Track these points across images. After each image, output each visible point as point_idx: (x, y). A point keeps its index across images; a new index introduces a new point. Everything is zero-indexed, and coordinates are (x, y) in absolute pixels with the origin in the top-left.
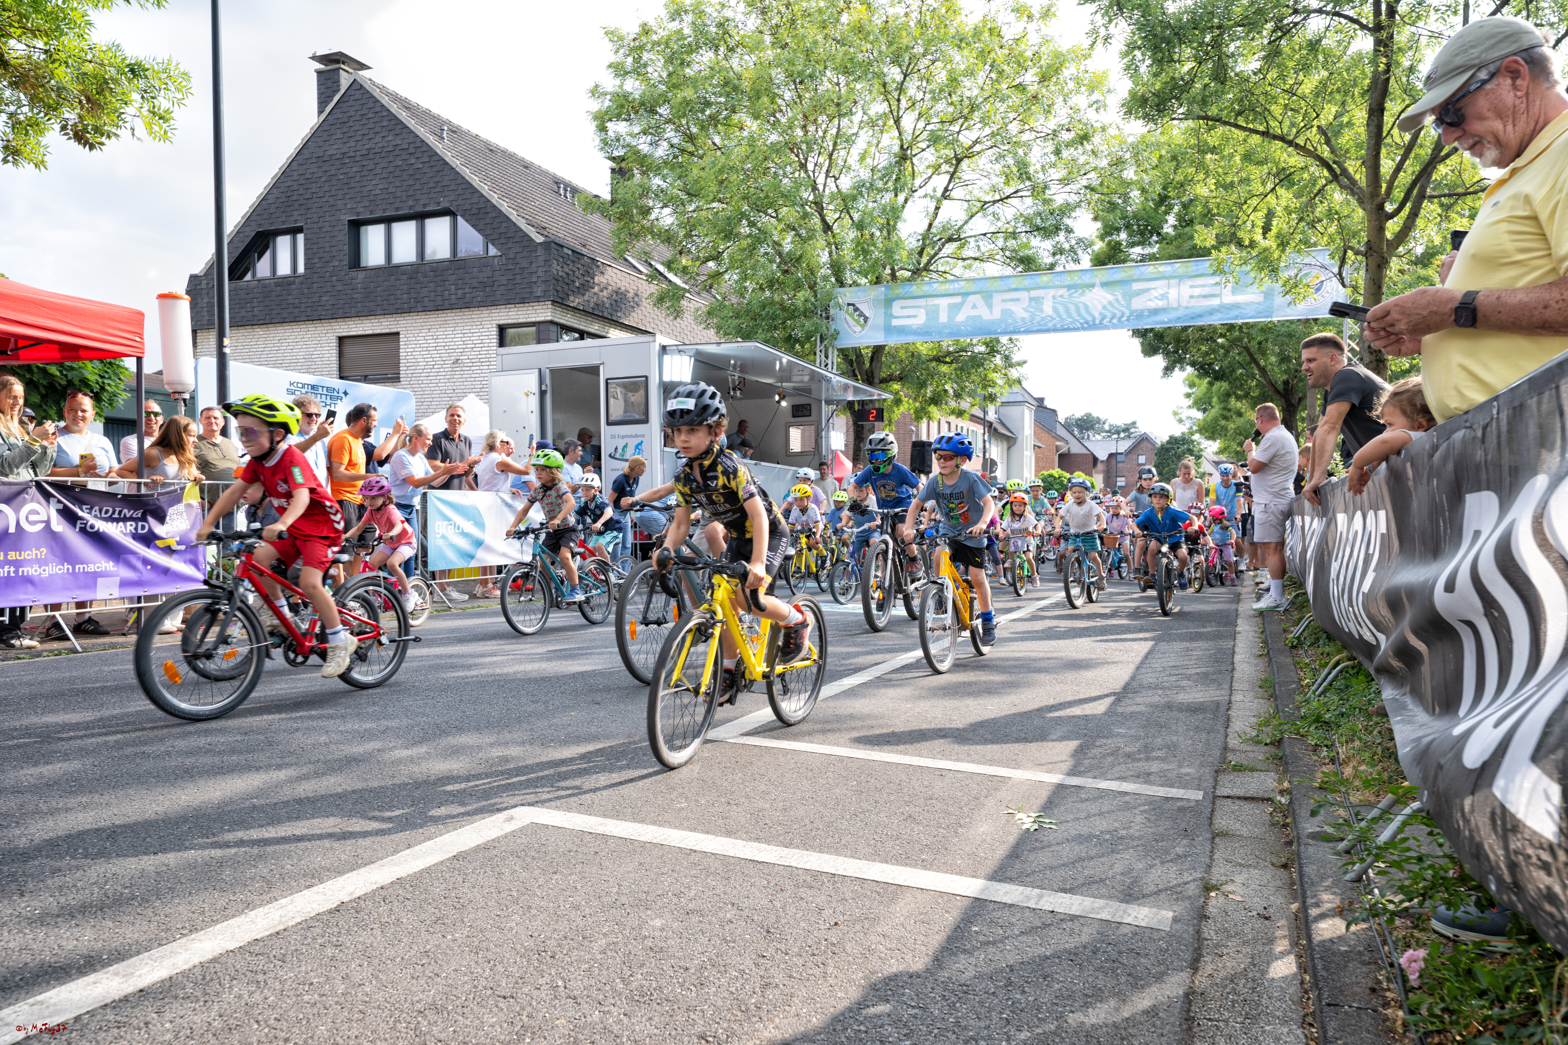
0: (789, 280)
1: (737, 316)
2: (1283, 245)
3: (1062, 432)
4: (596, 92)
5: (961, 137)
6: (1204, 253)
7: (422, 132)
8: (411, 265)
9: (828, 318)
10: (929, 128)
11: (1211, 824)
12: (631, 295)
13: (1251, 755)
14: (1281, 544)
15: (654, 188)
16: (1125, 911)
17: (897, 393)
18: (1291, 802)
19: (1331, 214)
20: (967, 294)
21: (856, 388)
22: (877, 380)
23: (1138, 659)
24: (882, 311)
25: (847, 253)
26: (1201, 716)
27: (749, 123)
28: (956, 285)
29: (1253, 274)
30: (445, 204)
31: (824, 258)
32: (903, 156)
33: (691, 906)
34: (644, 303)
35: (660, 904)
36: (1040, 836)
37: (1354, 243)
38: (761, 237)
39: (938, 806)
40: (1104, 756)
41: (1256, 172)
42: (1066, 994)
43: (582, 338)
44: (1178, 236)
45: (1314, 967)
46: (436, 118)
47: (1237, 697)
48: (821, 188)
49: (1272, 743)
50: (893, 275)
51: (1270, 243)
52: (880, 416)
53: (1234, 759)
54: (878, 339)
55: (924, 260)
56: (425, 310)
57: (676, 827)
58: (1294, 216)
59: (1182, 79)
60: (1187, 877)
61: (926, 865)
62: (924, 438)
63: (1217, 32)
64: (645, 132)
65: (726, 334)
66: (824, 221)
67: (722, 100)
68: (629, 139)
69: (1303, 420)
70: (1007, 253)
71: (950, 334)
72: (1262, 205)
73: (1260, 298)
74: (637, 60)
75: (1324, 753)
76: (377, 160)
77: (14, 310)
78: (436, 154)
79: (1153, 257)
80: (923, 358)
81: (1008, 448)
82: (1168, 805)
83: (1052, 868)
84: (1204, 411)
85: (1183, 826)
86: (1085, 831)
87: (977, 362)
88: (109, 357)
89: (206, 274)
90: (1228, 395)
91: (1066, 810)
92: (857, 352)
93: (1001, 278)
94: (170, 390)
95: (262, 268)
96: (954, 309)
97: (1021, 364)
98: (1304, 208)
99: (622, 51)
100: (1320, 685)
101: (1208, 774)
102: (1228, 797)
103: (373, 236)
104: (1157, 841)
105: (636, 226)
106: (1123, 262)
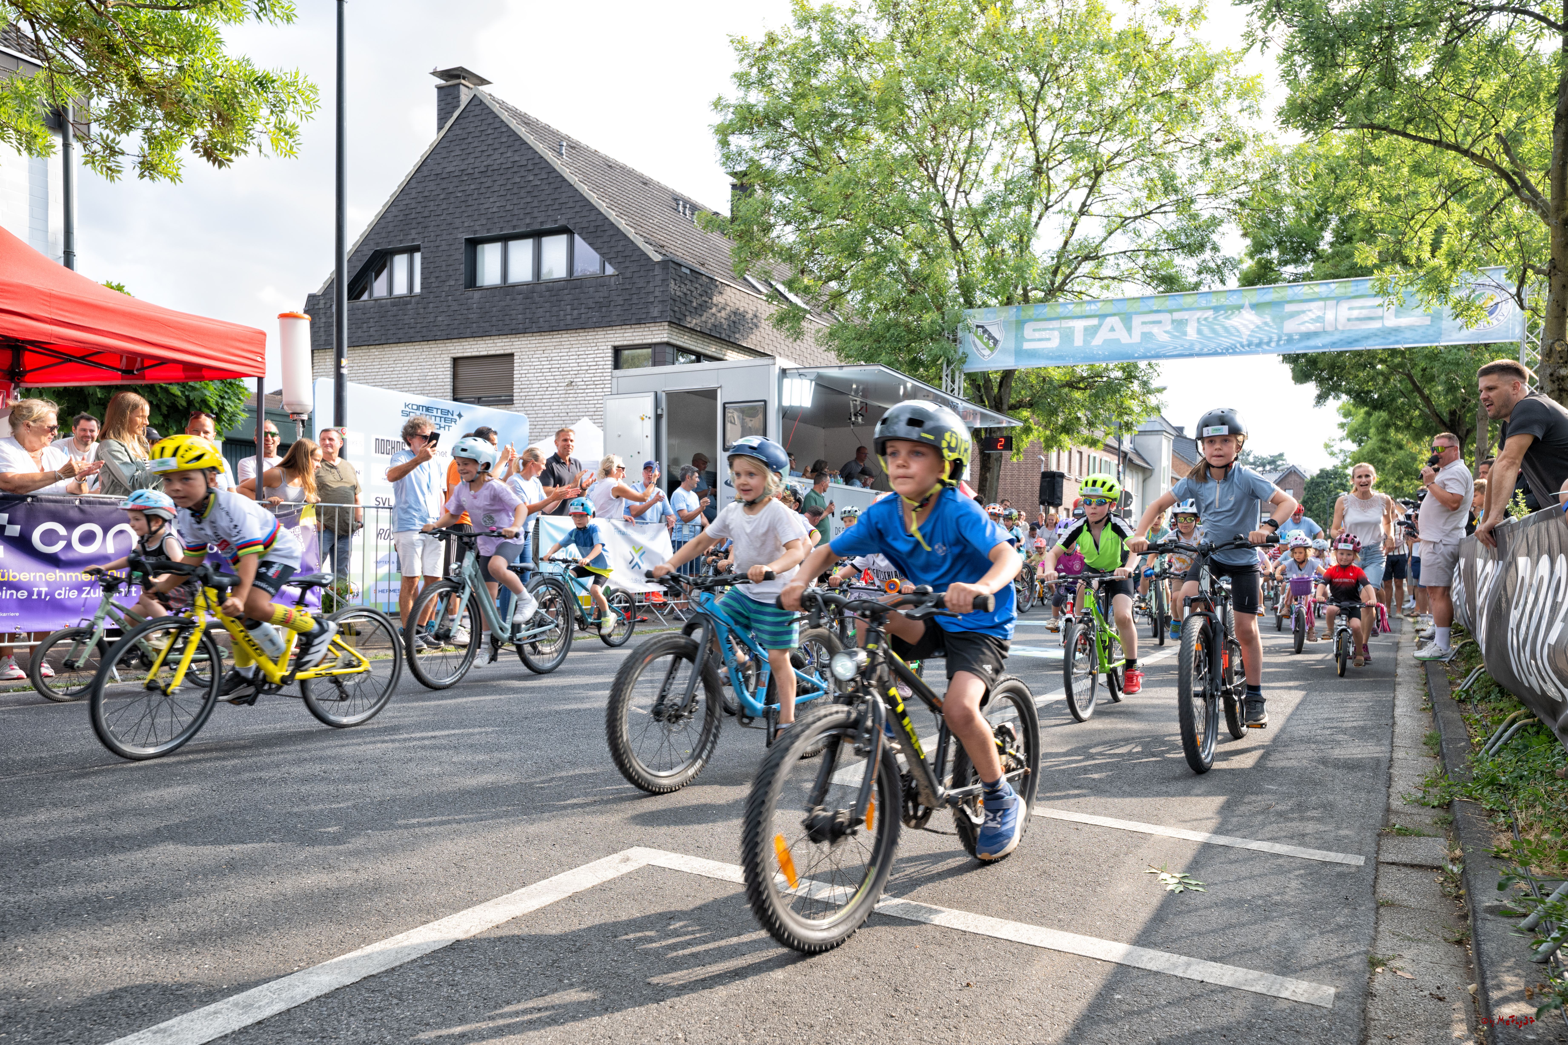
0: (914, 299)
1: (860, 338)
2: (1454, 263)
4: (718, 104)
5: (1101, 149)
6: (1367, 272)
7: (541, 148)
8: (527, 284)
9: (955, 341)
10: (1067, 139)
11: (1374, 893)
12: (750, 316)
13: (1416, 818)
15: (777, 204)
16: (1281, 985)
17: (1027, 420)
18: (1464, 871)
19: (1509, 229)
20: (1105, 316)
21: (983, 414)
22: (1005, 407)
23: (1289, 710)
24: (1014, 333)
25: (977, 272)
26: (1359, 774)
27: (876, 136)
28: (1093, 307)
29: (1419, 296)
30: (562, 222)
31: (953, 277)
32: (1039, 170)
34: (763, 324)
36: (1186, 899)
37: (1535, 260)
38: (886, 255)
39: (1075, 862)
40: (1254, 814)
41: (1425, 185)
43: (698, 360)
44: (1336, 255)
46: (555, 134)
47: (1399, 754)
48: (950, 203)
49: (1440, 806)
50: (1025, 295)
51: (1440, 261)
52: (1008, 445)
53: (1398, 822)
54: (1008, 363)
55: (1059, 279)
56: (540, 330)
58: (1467, 232)
59: (1346, 84)
60: (1349, 950)
62: (1054, 468)
63: (1386, 33)
64: (767, 146)
65: (847, 356)
66: (953, 238)
67: (849, 111)
68: (751, 153)
69: (1471, 453)
70: (1148, 272)
71: (1084, 359)
72: (1431, 220)
73: (1427, 321)
74: (763, 71)
75: (1501, 819)
76: (495, 177)
77: (141, 329)
78: (555, 170)
79: (1307, 277)
80: (1056, 383)
81: (1144, 481)
82: (1326, 871)
83: (1199, 934)
84: (1360, 442)
85: (1343, 893)
86: (1235, 895)
87: (1112, 388)
88: (229, 378)
89: (324, 294)
90: (1387, 426)
91: (1214, 872)
92: (985, 376)
93: (1142, 298)
94: (288, 410)
95: (379, 287)
96: (1090, 332)
97: (1160, 390)
98: (1479, 223)
99: (747, 61)
100: (1494, 744)
101: (1369, 836)
102: (1393, 864)
103: (490, 255)
104: (1315, 909)
105: (756, 245)
106: (1275, 281)
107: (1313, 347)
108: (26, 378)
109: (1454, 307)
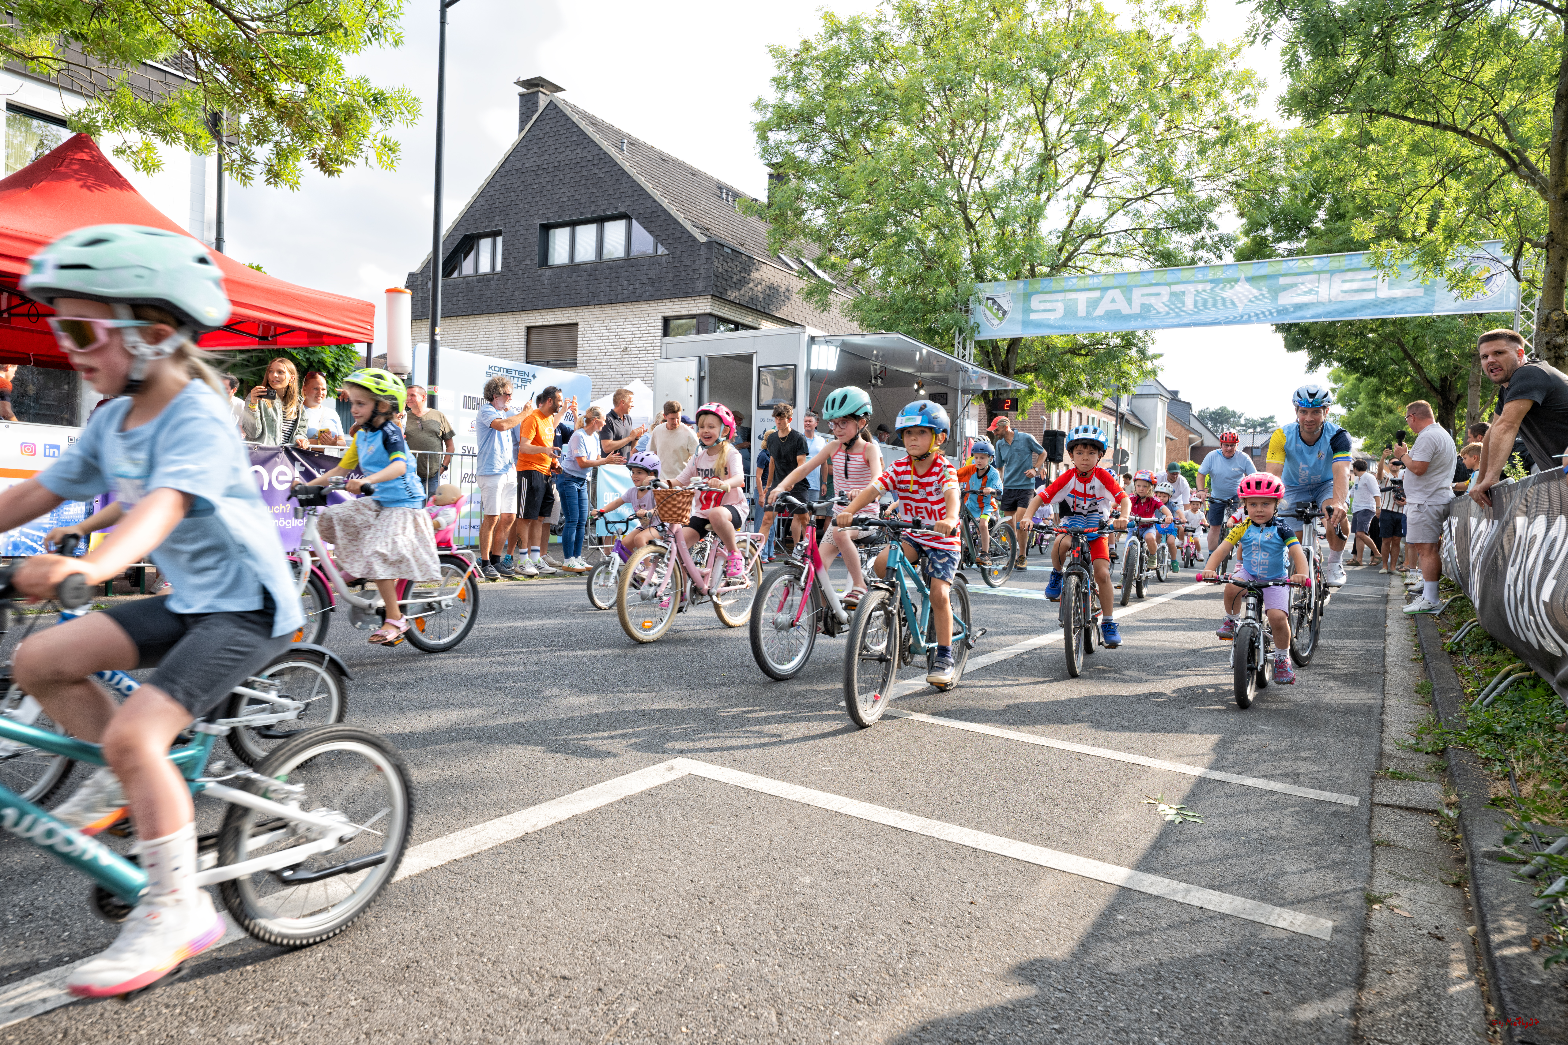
0: (931, 275)
1: (880, 309)
2: (1451, 237)
3: (1195, 424)
4: (759, 105)
5: (1105, 138)
6: (1364, 246)
7: (605, 145)
8: (591, 263)
9: (967, 311)
10: (1073, 129)
11: (1369, 832)
12: (782, 290)
13: (1410, 763)
14: (1437, 546)
15: (809, 191)
16: (1279, 916)
17: (1031, 384)
18: (1460, 816)
19: (1506, 205)
20: (1106, 289)
21: (991, 379)
22: (1012, 371)
24: (1020, 305)
25: (988, 249)
26: (1352, 719)
27: (899, 129)
28: (1096, 280)
29: (1415, 269)
30: (622, 209)
31: (966, 254)
32: (1047, 157)
33: (838, 867)
34: (794, 297)
35: (809, 861)
36: (1184, 828)
37: (1532, 235)
38: (905, 236)
39: (1077, 789)
40: (1248, 752)
41: (1423, 163)
42: (1219, 995)
43: (736, 329)
44: (1328, 231)
45: (1501, 999)
46: (618, 133)
47: (1391, 702)
48: (965, 188)
49: (1433, 752)
50: (1032, 270)
51: (1438, 235)
52: (1014, 406)
53: (1392, 766)
54: (1015, 332)
55: (1064, 256)
56: (601, 303)
57: (822, 789)
58: (1464, 207)
59: (1346, 73)
60: (1345, 886)
61: (1066, 848)
62: (1055, 427)
63: (1386, 23)
64: (802, 141)
65: (869, 326)
66: (967, 219)
67: (875, 108)
68: (787, 147)
69: (1461, 417)
70: (1147, 248)
71: (1087, 328)
72: (1428, 196)
73: (1421, 293)
74: (798, 75)
75: (1498, 767)
76: (567, 171)
77: (276, 302)
78: (617, 164)
79: (1300, 252)
80: (1058, 351)
81: (1140, 440)
82: (1321, 809)
83: (1198, 863)
84: (1348, 405)
85: (1338, 831)
86: (1232, 828)
87: (1112, 355)
88: (344, 343)
89: (423, 271)
90: (1378, 391)
91: (1211, 805)
92: (994, 344)
93: (1142, 273)
95: (467, 267)
96: (1093, 304)
97: (1157, 356)
98: (1476, 199)
99: (784, 67)
100: (1488, 696)
101: (1363, 779)
102: (1388, 805)
103: (560, 238)
104: (1311, 845)
105: (789, 227)
106: (1269, 256)
107: (1306, 317)
109: (1450, 279)
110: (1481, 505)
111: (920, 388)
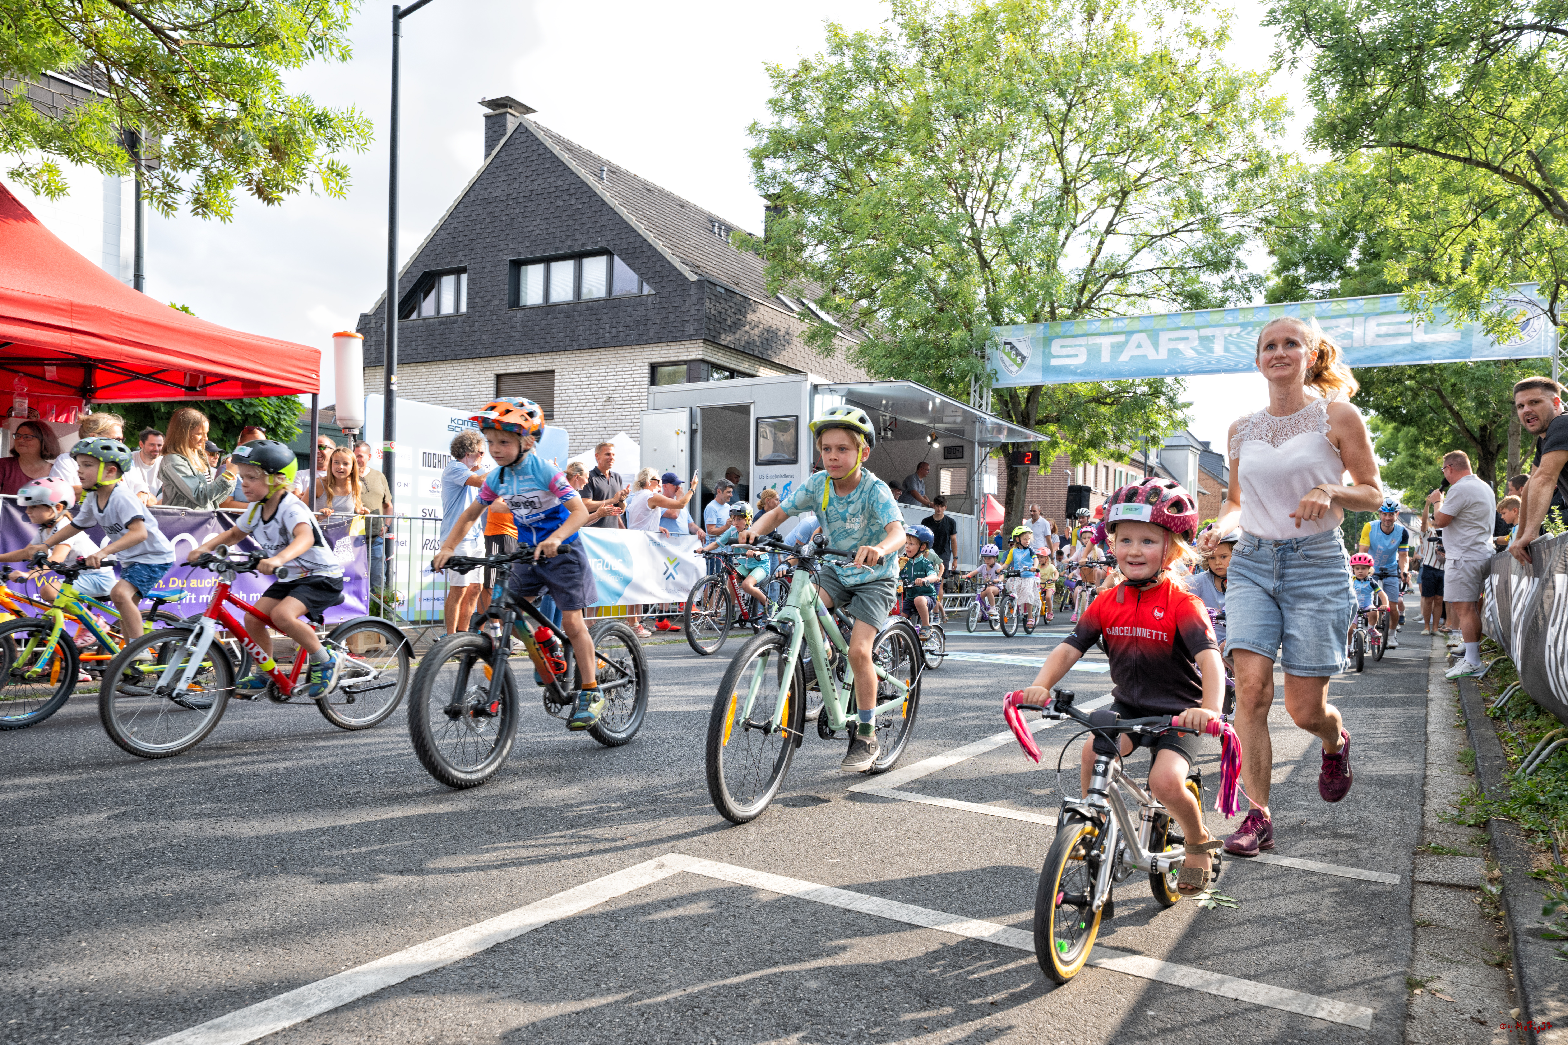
0: (944, 318)
1: (889, 355)
2: (1485, 279)
4: (754, 129)
5: (1128, 170)
6: (1397, 288)
7: (583, 173)
8: (568, 304)
9: (983, 357)
10: (1095, 160)
11: (1411, 912)
12: (782, 333)
13: (1453, 837)
15: (810, 225)
16: (1319, 1005)
17: (1053, 435)
18: (1503, 892)
19: (1541, 245)
20: (1132, 333)
21: (1009, 429)
22: (1032, 422)
24: (1041, 350)
25: (1005, 290)
26: (1393, 791)
27: (906, 159)
28: (1120, 324)
29: (1449, 313)
30: (602, 244)
31: (981, 295)
32: (1066, 190)
34: (795, 341)
36: (1218, 914)
38: (916, 274)
40: (1285, 830)
41: (1455, 202)
43: (732, 377)
44: (1363, 272)
46: (596, 159)
47: (1433, 772)
48: (979, 224)
49: (1476, 825)
50: (1052, 312)
51: (1472, 277)
52: (1036, 460)
53: (1434, 841)
54: (1035, 379)
55: (1086, 297)
56: (581, 348)
57: (829, 884)
58: (1498, 248)
59: (1375, 103)
60: (1386, 970)
62: (1080, 482)
63: (1415, 53)
64: (801, 169)
65: (877, 373)
66: (981, 257)
67: (880, 135)
68: (785, 176)
69: (1502, 469)
70: (1174, 289)
71: (1111, 374)
72: (1462, 236)
73: (1457, 337)
74: (797, 97)
75: (1540, 839)
76: (539, 201)
77: (204, 348)
78: (596, 194)
79: (1333, 294)
80: (1082, 399)
82: (1361, 889)
83: (1233, 951)
84: (1388, 457)
85: (1379, 912)
86: (1269, 912)
87: (1139, 404)
88: (285, 393)
89: (375, 314)
90: (1416, 441)
91: (1246, 888)
92: (1013, 392)
93: (1168, 315)
94: (340, 425)
95: (428, 307)
96: (1118, 349)
97: (1187, 405)
98: (1510, 240)
99: (781, 88)
100: (1531, 763)
101: (1404, 855)
102: (1429, 883)
103: (533, 276)
104: (1350, 928)
105: (789, 265)
106: (1302, 298)
108: (97, 394)
109: (1486, 323)
110: (1521, 561)
111: (934, 439)
